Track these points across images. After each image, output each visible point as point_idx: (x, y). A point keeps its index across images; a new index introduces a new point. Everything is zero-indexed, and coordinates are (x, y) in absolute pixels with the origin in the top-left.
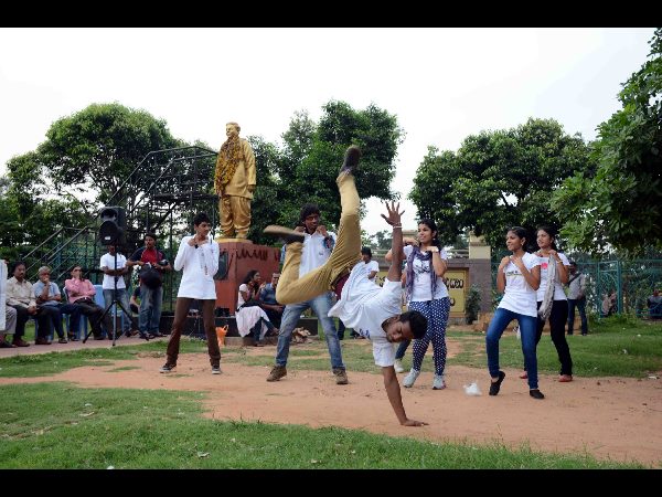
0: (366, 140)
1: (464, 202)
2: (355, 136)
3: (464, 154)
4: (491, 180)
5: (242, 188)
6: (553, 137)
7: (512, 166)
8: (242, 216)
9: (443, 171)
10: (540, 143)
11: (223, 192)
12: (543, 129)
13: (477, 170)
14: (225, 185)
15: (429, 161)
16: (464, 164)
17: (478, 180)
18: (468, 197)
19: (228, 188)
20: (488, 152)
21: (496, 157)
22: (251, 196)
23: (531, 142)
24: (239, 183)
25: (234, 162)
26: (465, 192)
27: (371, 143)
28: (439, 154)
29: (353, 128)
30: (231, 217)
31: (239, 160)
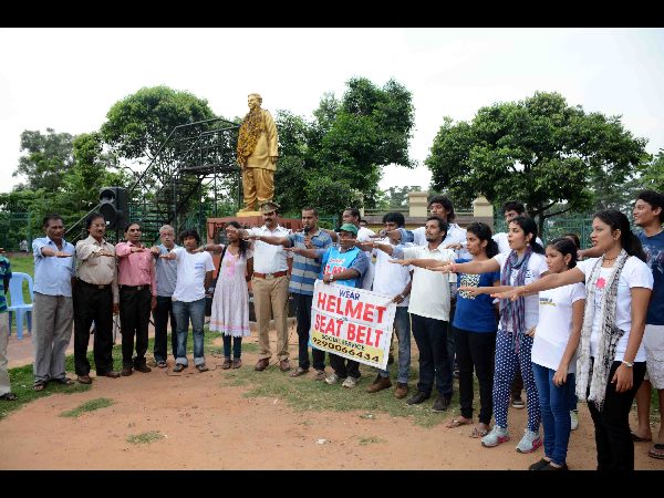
0: (386, 111)
1: (482, 169)
2: (376, 108)
3: (479, 124)
4: (506, 148)
5: (264, 159)
6: (558, 108)
7: (524, 135)
8: (265, 189)
9: (459, 140)
10: (548, 114)
11: (246, 164)
12: (549, 101)
13: (492, 139)
14: (246, 158)
15: (445, 131)
16: (479, 133)
17: (493, 149)
18: (485, 164)
19: (250, 160)
20: (501, 122)
21: (510, 126)
22: (274, 168)
23: (540, 114)
24: (262, 154)
25: (256, 134)
26: (481, 160)
27: (391, 115)
28: (454, 124)
29: (374, 101)
30: (254, 189)
31: (261, 131)
